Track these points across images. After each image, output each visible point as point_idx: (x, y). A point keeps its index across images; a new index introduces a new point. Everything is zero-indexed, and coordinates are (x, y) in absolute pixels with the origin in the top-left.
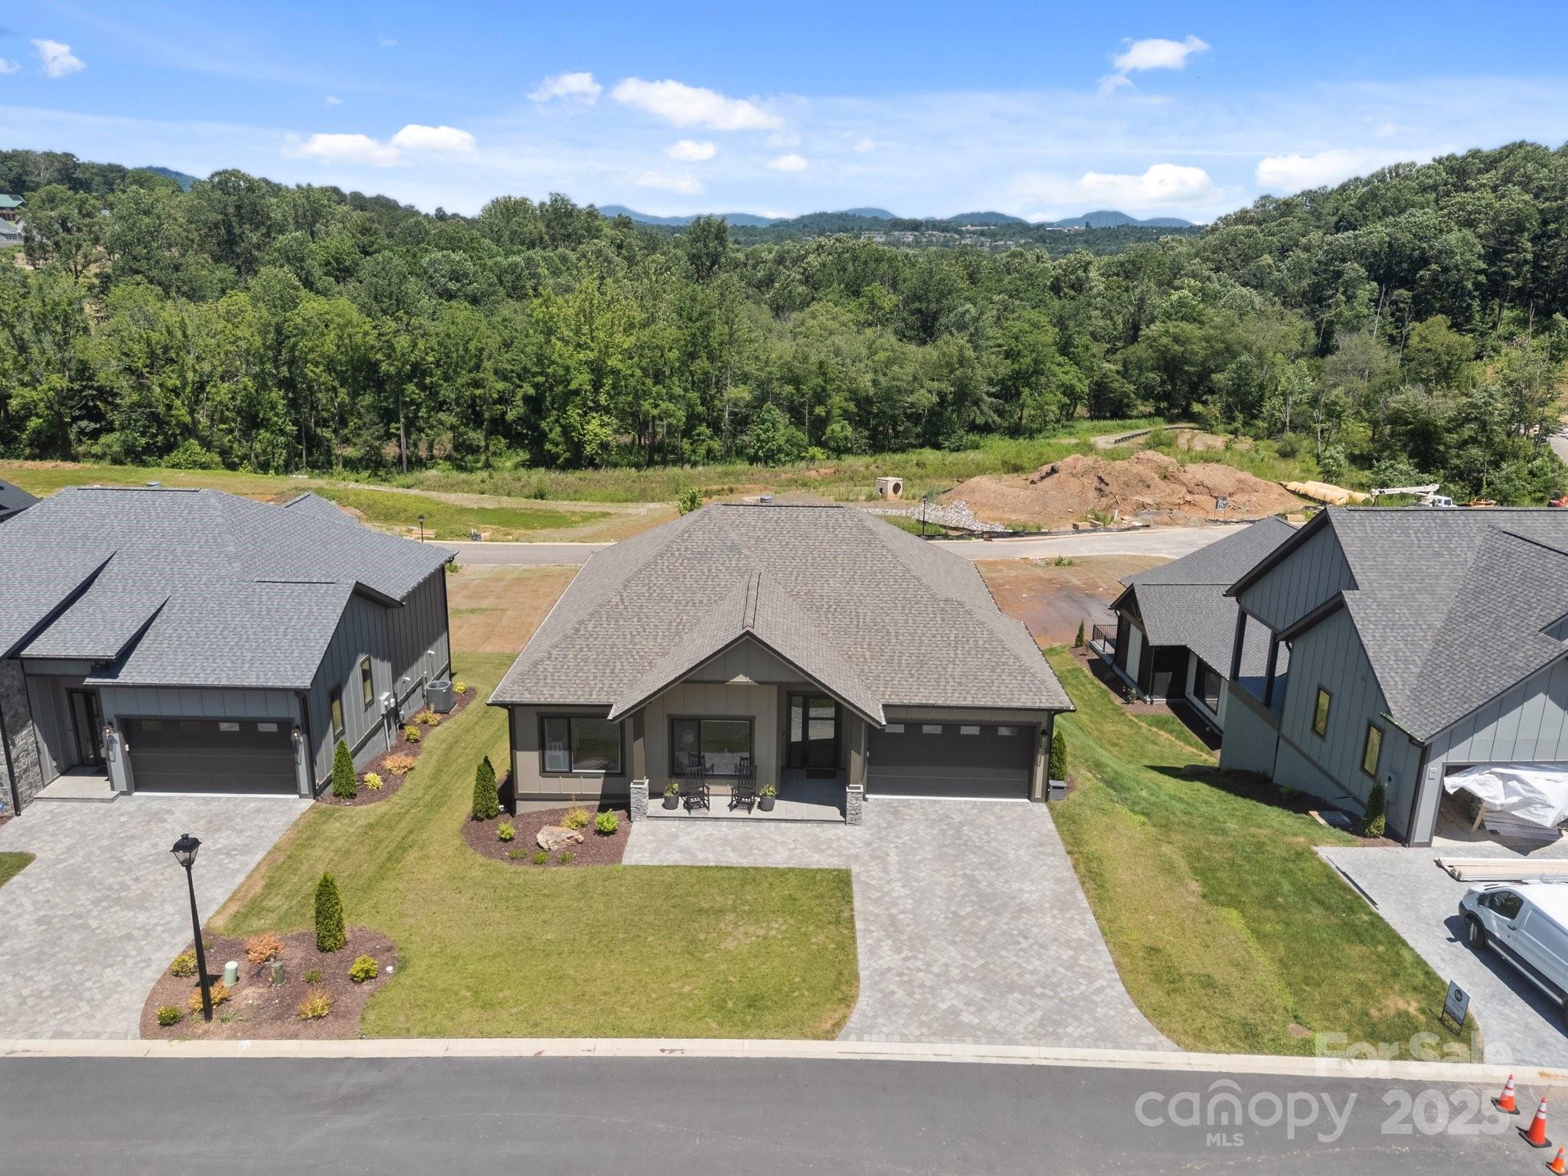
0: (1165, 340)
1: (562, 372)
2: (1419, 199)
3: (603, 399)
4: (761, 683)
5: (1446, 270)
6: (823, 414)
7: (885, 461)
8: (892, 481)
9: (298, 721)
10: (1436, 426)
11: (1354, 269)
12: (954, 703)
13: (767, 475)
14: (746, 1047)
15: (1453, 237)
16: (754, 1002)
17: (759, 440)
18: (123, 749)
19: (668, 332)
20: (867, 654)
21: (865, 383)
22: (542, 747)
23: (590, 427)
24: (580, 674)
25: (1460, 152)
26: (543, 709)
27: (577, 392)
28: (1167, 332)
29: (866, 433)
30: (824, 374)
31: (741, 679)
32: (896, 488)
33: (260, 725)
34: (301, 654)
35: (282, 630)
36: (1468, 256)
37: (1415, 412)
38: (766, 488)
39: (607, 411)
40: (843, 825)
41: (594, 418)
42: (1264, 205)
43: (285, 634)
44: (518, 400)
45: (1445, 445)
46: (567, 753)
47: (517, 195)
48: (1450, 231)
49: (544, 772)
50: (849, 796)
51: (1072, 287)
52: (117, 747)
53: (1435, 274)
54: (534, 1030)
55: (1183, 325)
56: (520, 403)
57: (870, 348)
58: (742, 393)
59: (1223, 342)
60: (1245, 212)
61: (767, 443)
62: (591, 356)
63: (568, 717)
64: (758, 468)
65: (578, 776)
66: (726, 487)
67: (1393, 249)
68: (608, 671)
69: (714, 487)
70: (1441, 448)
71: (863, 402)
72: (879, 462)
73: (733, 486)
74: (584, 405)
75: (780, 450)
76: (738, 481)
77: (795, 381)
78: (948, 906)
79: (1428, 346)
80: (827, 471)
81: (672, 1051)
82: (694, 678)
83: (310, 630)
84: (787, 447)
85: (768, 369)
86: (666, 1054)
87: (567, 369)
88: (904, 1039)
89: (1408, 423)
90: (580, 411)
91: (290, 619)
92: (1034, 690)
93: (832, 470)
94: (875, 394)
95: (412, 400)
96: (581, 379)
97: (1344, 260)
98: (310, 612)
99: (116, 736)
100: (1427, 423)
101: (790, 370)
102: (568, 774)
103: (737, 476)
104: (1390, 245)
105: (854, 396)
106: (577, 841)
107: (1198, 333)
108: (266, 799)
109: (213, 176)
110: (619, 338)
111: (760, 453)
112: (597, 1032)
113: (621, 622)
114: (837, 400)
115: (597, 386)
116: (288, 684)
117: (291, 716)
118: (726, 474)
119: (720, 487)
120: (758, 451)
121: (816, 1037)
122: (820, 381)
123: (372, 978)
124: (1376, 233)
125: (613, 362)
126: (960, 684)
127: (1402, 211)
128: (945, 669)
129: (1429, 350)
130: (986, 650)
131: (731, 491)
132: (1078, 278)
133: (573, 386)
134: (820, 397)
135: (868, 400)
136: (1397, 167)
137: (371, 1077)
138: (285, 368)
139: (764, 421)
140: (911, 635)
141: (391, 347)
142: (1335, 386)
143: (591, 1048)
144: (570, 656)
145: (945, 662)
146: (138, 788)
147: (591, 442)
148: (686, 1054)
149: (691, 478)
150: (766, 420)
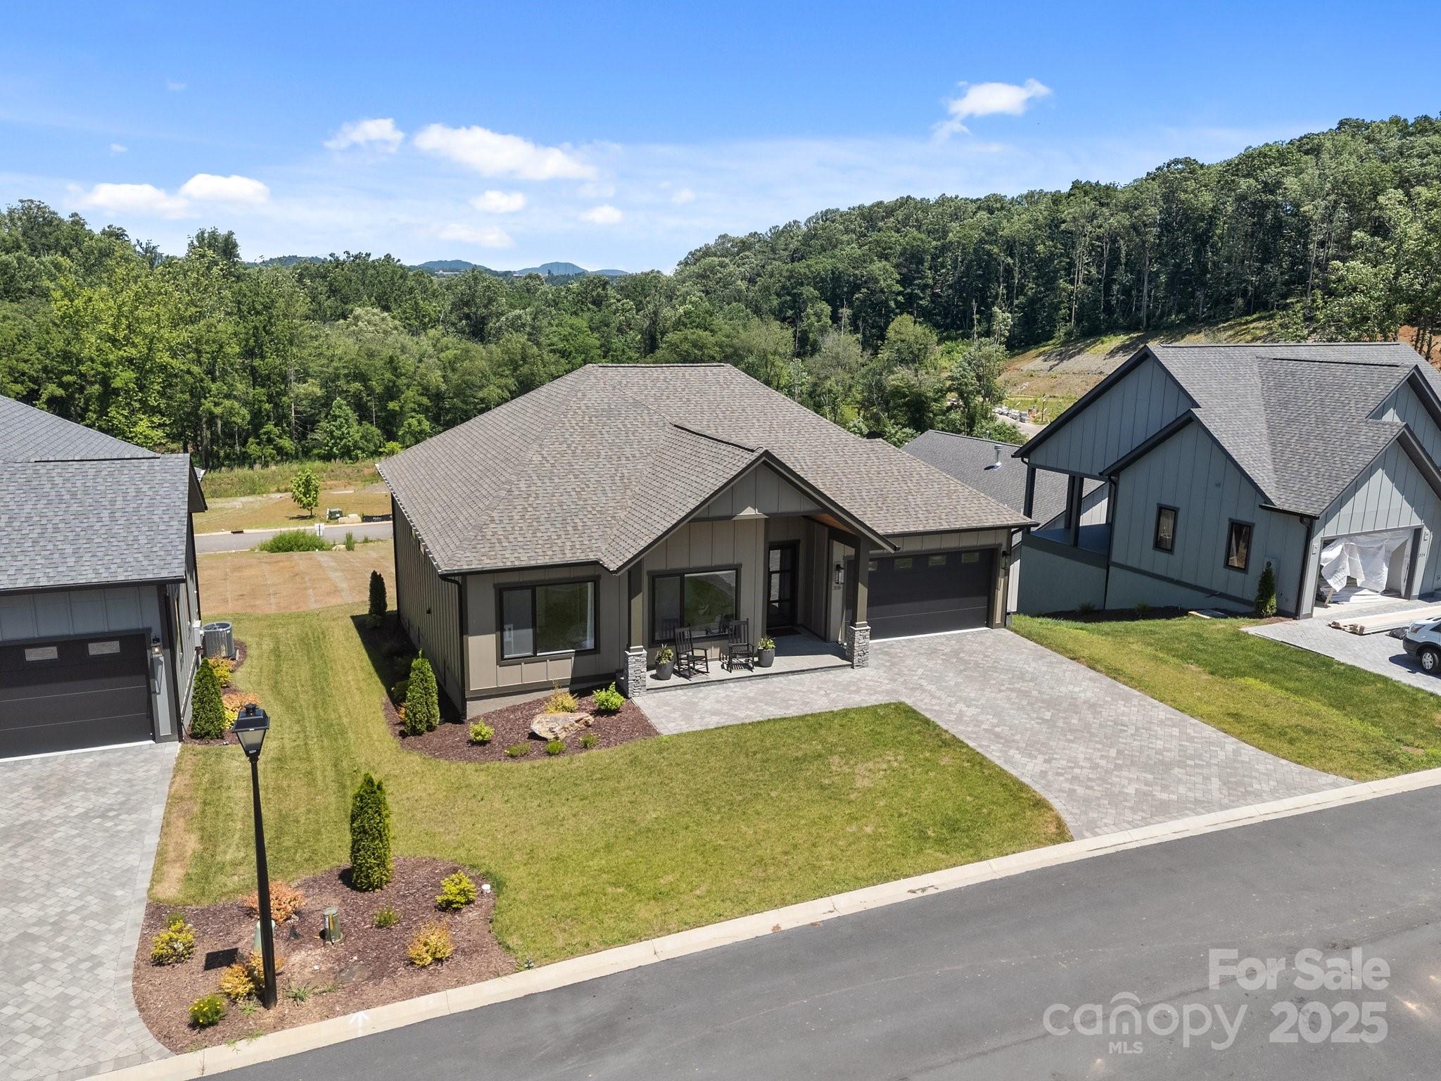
0: (686, 346)
1: (97, 370)
2: (845, 238)
3: (151, 398)
5: (873, 292)
6: (397, 408)
9: (157, 631)
10: (926, 397)
11: (809, 291)
12: (933, 529)
13: (347, 471)
14: (995, 868)
15: (877, 266)
16: (953, 826)
17: (331, 437)
19: (224, 326)
21: (436, 379)
22: (500, 628)
23: (138, 429)
24: (539, 534)
25: (868, 203)
26: (503, 579)
27: (119, 392)
28: (686, 339)
30: (395, 369)
31: (749, 512)
33: (91, 646)
34: (150, 540)
35: (105, 514)
36: (889, 282)
37: (910, 387)
38: (349, 484)
39: (155, 411)
40: (849, 669)
41: (141, 420)
42: (723, 243)
43: (113, 518)
45: (932, 412)
46: (531, 633)
48: (872, 261)
49: (502, 660)
50: (857, 636)
51: (594, 303)
53: (867, 296)
55: (700, 332)
57: (435, 346)
58: (313, 388)
59: (731, 347)
60: (707, 247)
61: (341, 439)
62: (132, 352)
63: (532, 587)
64: (335, 465)
65: (543, 660)
67: (836, 277)
68: (570, 528)
70: (931, 415)
71: (436, 395)
75: (356, 446)
77: (362, 377)
79: (903, 337)
81: (923, 890)
82: (705, 515)
83: (152, 513)
84: (362, 443)
85: (333, 365)
86: (920, 894)
87: (107, 365)
89: (905, 396)
91: (113, 502)
92: (995, 511)
94: (447, 389)
96: (124, 378)
97: (802, 284)
98: (138, 491)
100: (920, 395)
101: (355, 367)
102: (533, 658)
104: (833, 273)
105: (425, 391)
106: (585, 723)
107: (712, 340)
108: (104, 752)
110: (165, 333)
111: (334, 450)
113: (557, 480)
114: (410, 394)
116: (150, 576)
117: (147, 625)
120: (332, 448)
122: (390, 376)
124: (822, 264)
127: (835, 247)
129: (903, 341)
132: (598, 295)
134: (391, 392)
135: (440, 395)
136: (827, 211)
139: (335, 418)
140: (857, 473)
142: (827, 378)
143: (832, 908)
144: (517, 517)
145: (903, 495)
150: (340, 417)
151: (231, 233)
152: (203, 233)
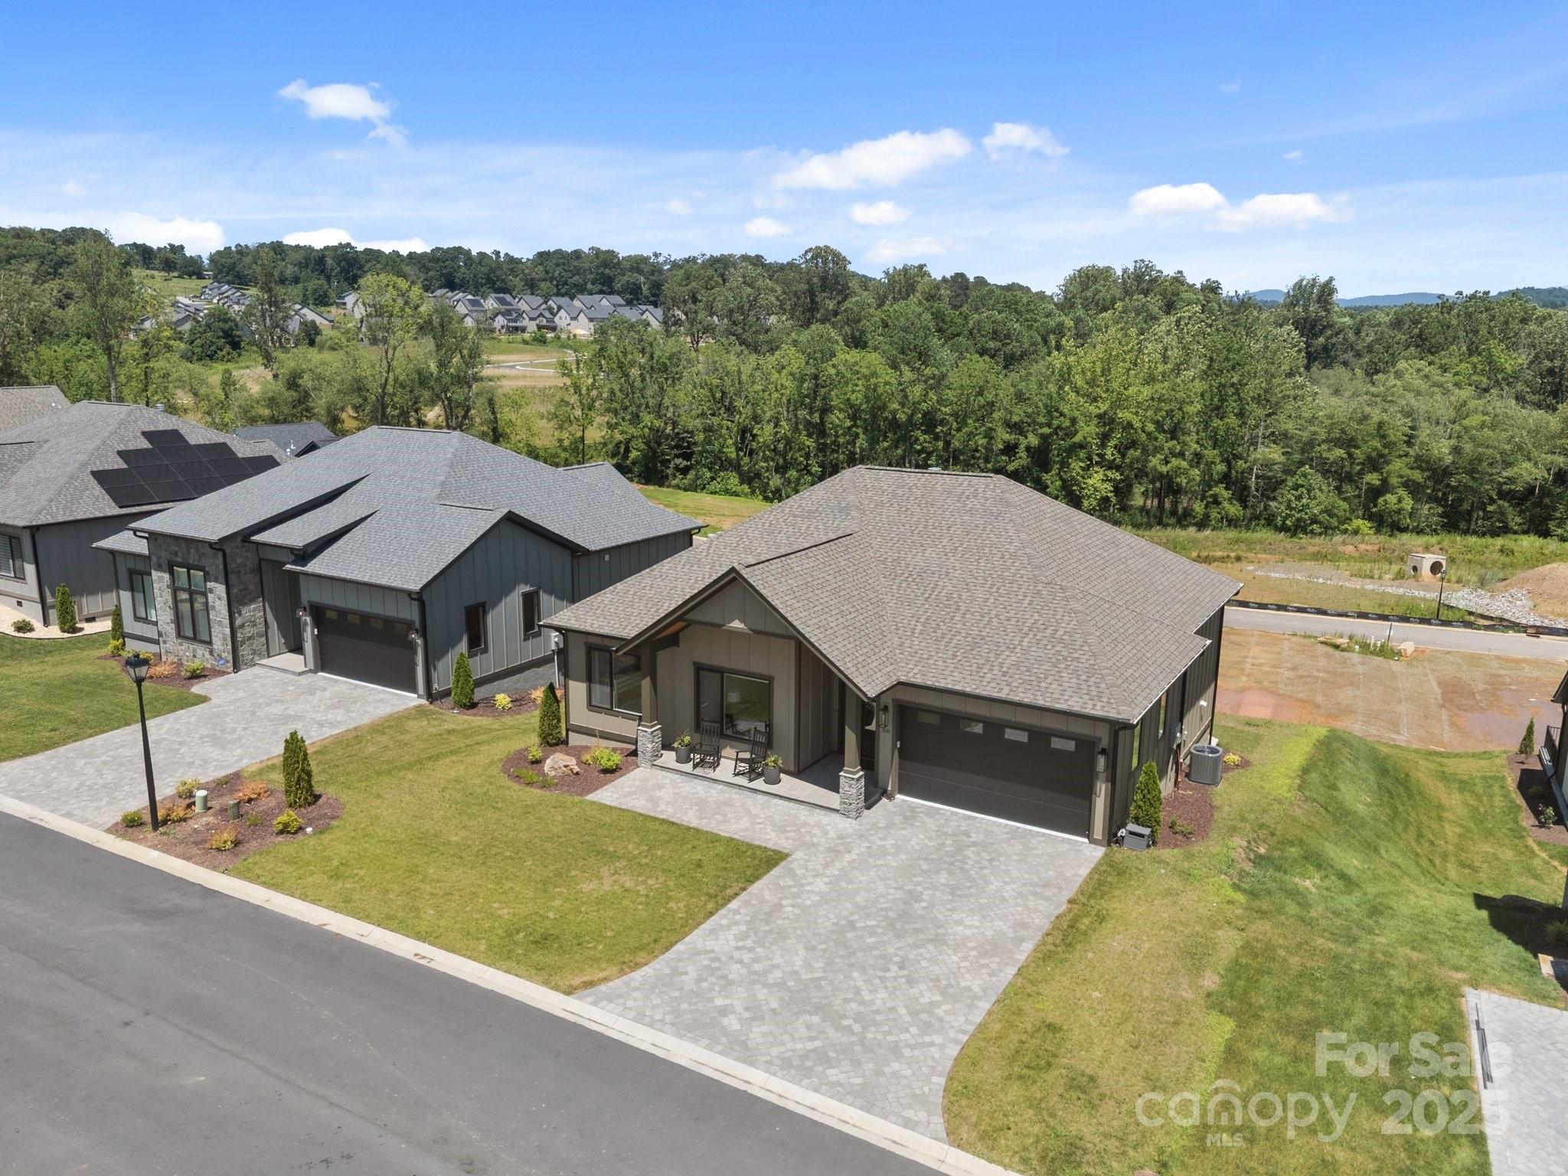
1: (1067, 423)
3: (1109, 453)
4: (755, 632)
6: (1377, 482)
7: (1455, 542)
8: (1429, 559)
9: (417, 625)
12: (984, 693)
13: (1289, 546)
16: (543, 941)
17: (1289, 507)
18: (313, 632)
19: (1193, 384)
20: (920, 627)
21: (1442, 449)
22: (589, 680)
23: (1090, 482)
24: (628, 610)
26: (592, 640)
27: (1081, 446)
29: (1440, 510)
30: (1384, 437)
31: (737, 624)
32: (1436, 568)
33: (396, 625)
34: (430, 564)
35: (431, 543)
38: (1283, 561)
39: (1111, 466)
40: (836, 814)
41: (1096, 472)
43: (431, 547)
44: (1022, 453)
46: (607, 689)
47: (1101, 264)
49: (590, 705)
50: (842, 780)
52: (309, 629)
54: (345, 905)
56: (1024, 455)
57: (1458, 410)
61: (1299, 511)
62: (1103, 407)
63: (609, 650)
64: (1281, 537)
65: (617, 714)
66: (1233, 555)
69: (1219, 554)
71: (1439, 474)
72: (1445, 544)
73: (1241, 553)
74: (1090, 460)
75: (1314, 521)
76: (1250, 550)
77: (1348, 443)
78: (852, 914)
80: (1369, 548)
81: (423, 958)
82: (693, 618)
83: (449, 546)
84: (1323, 518)
85: (1312, 429)
86: (424, 962)
87: (1074, 421)
88: (639, 1018)
90: (1083, 465)
91: (442, 536)
92: (1094, 693)
93: (1376, 548)
94: (1453, 463)
95: (923, 448)
96: (1088, 431)
98: (460, 531)
99: (308, 619)
101: (1343, 431)
102: (609, 711)
103: (1250, 545)
105: (1422, 462)
106: (571, 770)
108: (394, 694)
109: (806, 252)
111: (1288, 522)
112: (386, 922)
114: (1397, 467)
115: (1105, 438)
116: (405, 587)
117: (413, 619)
118: (1237, 541)
119: (1225, 554)
120: (1285, 519)
121: (556, 988)
122: (1376, 443)
123: (289, 832)
125: (1124, 415)
126: (1005, 674)
128: (997, 656)
130: (1061, 640)
131: (1238, 559)
133: (1077, 439)
134: (1374, 463)
135: (1446, 472)
137: (194, 903)
138: (817, 415)
139: (1297, 487)
141: (906, 396)
143: (365, 934)
144: (631, 592)
146: (323, 669)
147: (1089, 497)
148: (432, 965)
149: (1195, 541)
150: (1302, 486)
151: (1331, 279)
152: (1302, 280)
